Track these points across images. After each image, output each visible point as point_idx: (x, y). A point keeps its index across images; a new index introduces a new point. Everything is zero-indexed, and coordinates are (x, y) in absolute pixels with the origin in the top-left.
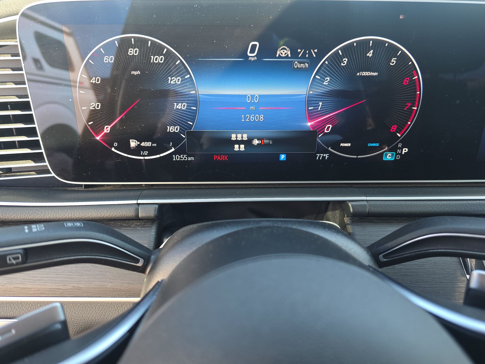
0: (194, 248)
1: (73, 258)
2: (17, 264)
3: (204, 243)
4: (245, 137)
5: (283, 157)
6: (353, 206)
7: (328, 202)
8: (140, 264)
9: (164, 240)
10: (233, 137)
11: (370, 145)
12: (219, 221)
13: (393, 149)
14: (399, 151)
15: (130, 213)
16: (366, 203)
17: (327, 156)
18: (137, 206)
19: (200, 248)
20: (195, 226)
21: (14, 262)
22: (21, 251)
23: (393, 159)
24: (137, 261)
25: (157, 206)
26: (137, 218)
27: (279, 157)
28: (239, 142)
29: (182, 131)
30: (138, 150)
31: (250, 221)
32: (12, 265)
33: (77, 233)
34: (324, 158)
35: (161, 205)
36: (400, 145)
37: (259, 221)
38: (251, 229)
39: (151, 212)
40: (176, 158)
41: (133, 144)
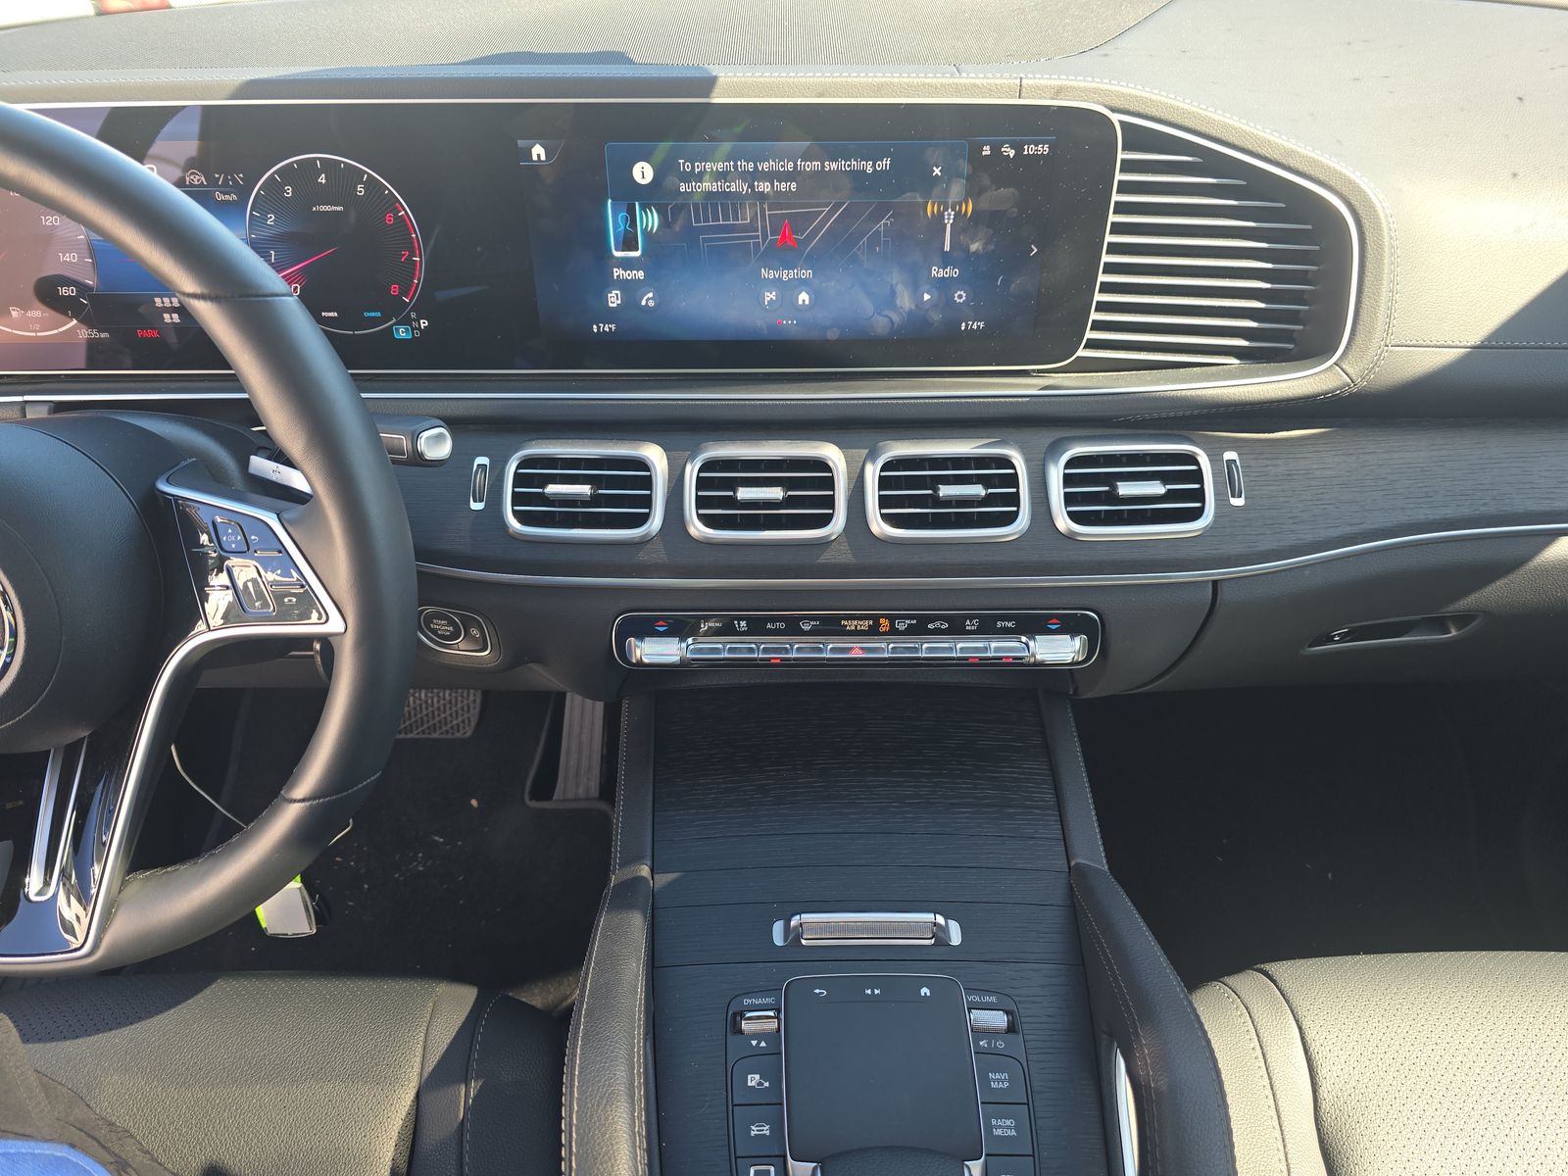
4: (176, 303)
10: (159, 303)
11: (368, 314)
13: (405, 322)
14: (415, 324)
18: (22, 404)
23: (410, 337)
25: (51, 405)
28: (169, 310)
29: (80, 294)
30: (25, 323)
36: (413, 314)
41: (15, 312)
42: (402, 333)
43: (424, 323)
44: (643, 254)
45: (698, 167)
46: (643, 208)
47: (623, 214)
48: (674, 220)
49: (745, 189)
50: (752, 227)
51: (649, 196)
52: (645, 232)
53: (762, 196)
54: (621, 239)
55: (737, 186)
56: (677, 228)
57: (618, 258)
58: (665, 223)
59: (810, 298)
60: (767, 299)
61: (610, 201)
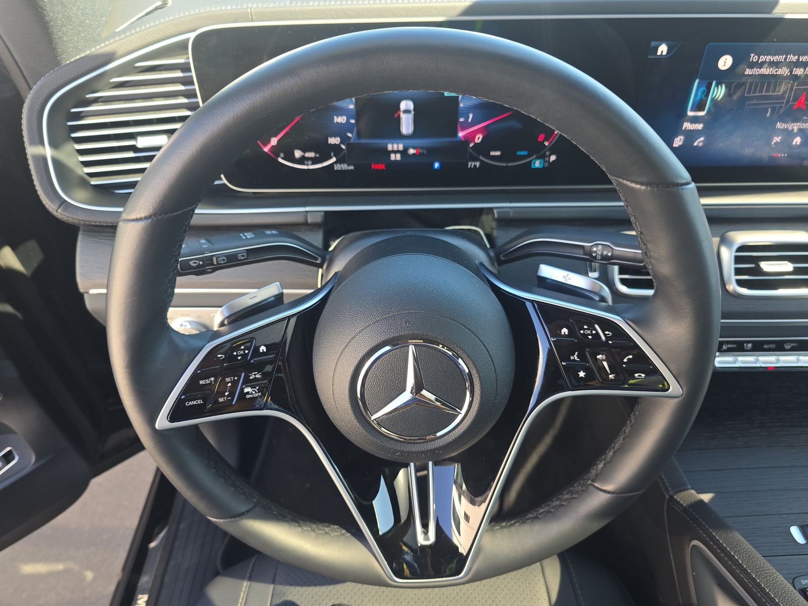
0: (359, 250)
1: (275, 256)
2: (244, 259)
3: (366, 246)
4: (401, 147)
5: (437, 165)
6: (498, 213)
7: (482, 209)
8: (318, 262)
9: (331, 243)
10: (390, 147)
11: (519, 153)
12: (376, 230)
13: (542, 157)
14: (547, 159)
15: (300, 219)
16: (509, 209)
17: (478, 164)
18: (305, 213)
19: (363, 250)
20: (358, 233)
21: (242, 258)
22: (245, 251)
23: (541, 167)
24: (317, 259)
25: (323, 213)
26: (306, 224)
27: (432, 165)
28: (395, 152)
29: (342, 142)
30: (302, 160)
31: (398, 231)
32: (241, 260)
33: (277, 239)
34: (475, 166)
35: (326, 213)
36: (548, 153)
37: (405, 231)
38: (398, 237)
39: (319, 219)
40: (338, 167)
41: (298, 154)
42: (537, 164)
43: (553, 158)
44: (707, 114)
45: (763, 58)
46: (717, 85)
47: (704, 88)
48: (734, 93)
49: (786, 73)
50: (782, 97)
51: (722, 77)
52: (713, 100)
53: (796, 77)
54: (696, 104)
55: (784, 71)
56: (735, 97)
57: (690, 116)
58: (728, 94)
59: (801, 142)
60: (774, 141)
61: (697, 81)
